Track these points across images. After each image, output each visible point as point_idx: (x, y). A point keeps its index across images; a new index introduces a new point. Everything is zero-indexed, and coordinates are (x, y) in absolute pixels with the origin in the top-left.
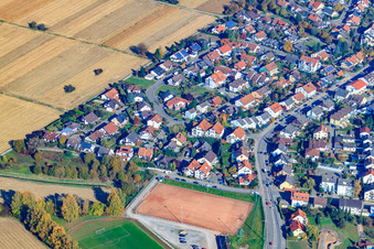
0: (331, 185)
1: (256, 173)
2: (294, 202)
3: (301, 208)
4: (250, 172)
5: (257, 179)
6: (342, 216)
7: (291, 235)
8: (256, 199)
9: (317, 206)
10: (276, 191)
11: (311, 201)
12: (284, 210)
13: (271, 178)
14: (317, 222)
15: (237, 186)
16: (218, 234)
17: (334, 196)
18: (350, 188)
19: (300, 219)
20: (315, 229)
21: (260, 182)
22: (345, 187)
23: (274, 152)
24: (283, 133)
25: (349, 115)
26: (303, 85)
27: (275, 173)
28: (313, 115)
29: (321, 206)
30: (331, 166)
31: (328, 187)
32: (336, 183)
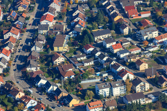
0: (107, 91)
4: (36, 103)
9: (111, 108)
10: (68, 109)
18: (123, 88)
22: (119, 88)
23: (39, 84)
24: (30, 69)
25: (65, 40)
26: (9, 30)
27: (56, 97)
28: (37, 49)
29: (114, 107)
30: (89, 79)
31: (105, 93)
32: (111, 87)
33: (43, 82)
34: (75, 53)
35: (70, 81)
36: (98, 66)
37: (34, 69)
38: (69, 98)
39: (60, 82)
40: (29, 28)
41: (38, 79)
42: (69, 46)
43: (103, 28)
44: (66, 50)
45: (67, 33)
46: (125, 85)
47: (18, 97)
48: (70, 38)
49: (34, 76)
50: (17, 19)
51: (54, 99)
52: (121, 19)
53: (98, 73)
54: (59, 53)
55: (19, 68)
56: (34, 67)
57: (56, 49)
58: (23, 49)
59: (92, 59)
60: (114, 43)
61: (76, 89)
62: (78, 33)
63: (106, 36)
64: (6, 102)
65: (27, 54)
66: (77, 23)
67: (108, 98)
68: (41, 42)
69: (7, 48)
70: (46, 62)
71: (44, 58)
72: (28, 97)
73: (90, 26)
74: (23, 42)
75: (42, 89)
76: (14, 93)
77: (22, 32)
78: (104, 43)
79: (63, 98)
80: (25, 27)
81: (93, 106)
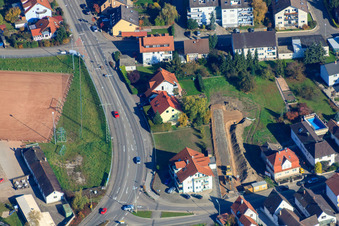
0: (208, 11)
1: (58, 12)
2: (147, 57)
3: (164, 65)
4: (49, 13)
5: (63, 24)
6: (242, 67)
7: (158, 122)
8: (74, 63)
9: (191, 57)
10: (106, 42)
11: (179, 48)
12: (131, 75)
13: (91, 18)
14: (199, 87)
15: (31, 44)
16: (18, 145)
17: (218, 31)
18: (245, 11)
19: (167, 87)
20: (201, 103)
21: (73, 29)
22: (236, 10)
27: (96, 6)
29: (200, 56)
31: (204, 16)
32: (219, 6)
38: (117, 16)
46: (250, 6)
51: (93, 10)
67: (208, 28)
81: (151, 46)
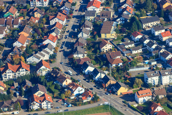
22: (168, 76)
23: (86, 71)
24: (77, 55)
25: (113, 27)
26: (56, 16)
27: (103, 85)
28: (84, 36)
29: (163, 96)
30: (138, 67)
31: (154, 81)
32: (160, 75)
33: (90, 69)
34: (123, 41)
35: (118, 69)
36: (147, 54)
37: (81, 56)
38: (118, 86)
39: (108, 70)
40: (75, 14)
41: (86, 66)
42: (117, 33)
43: (151, 15)
44: (113, 37)
45: (115, 20)
47: (65, 83)
48: (117, 25)
49: (81, 63)
50: (63, 5)
51: (102, 87)
52: (170, 6)
53: (147, 61)
54: (106, 40)
55: (66, 54)
56: (81, 53)
57: (103, 36)
58: (70, 36)
59: (140, 46)
60: (163, 31)
61: (124, 77)
62: (126, 20)
63: (155, 23)
64: (53, 88)
65: (74, 41)
66: (125, 9)
67: (157, 86)
68: (88, 29)
69: (54, 34)
70: (93, 49)
71: (91, 44)
72: (75, 84)
73: (138, 13)
74: (69, 28)
75: (90, 77)
76: (61, 80)
77: (68, 18)
78: (153, 30)
79: (111, 86)
80: (71, 13)
81: (142, 95)
